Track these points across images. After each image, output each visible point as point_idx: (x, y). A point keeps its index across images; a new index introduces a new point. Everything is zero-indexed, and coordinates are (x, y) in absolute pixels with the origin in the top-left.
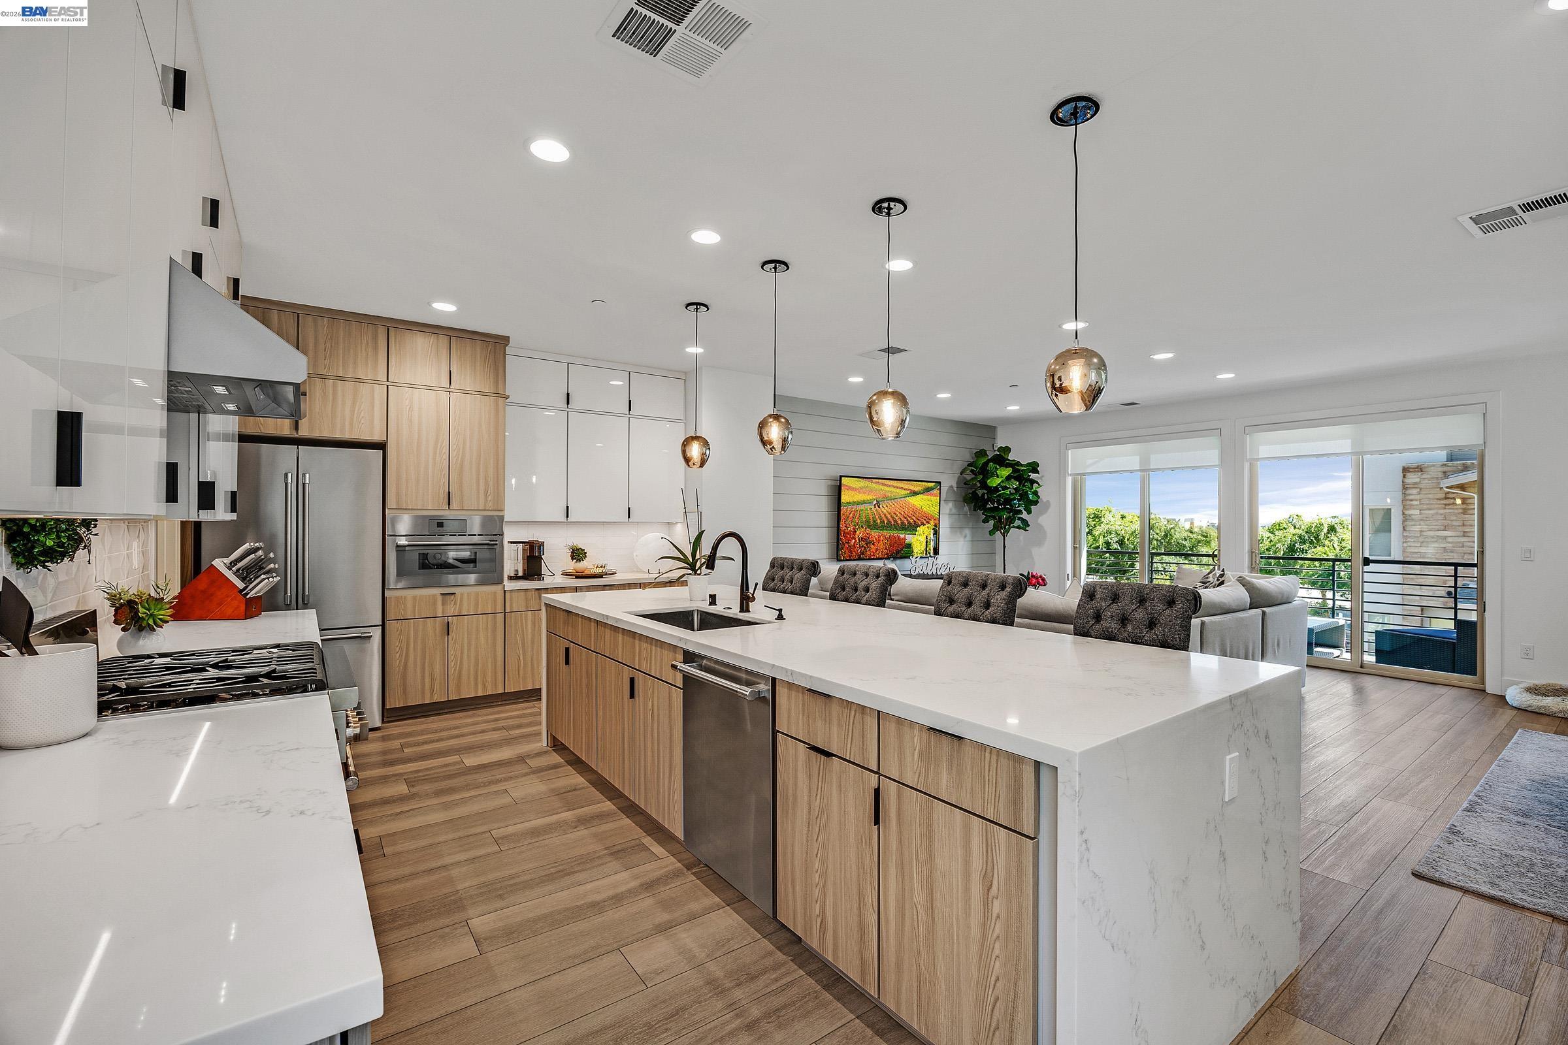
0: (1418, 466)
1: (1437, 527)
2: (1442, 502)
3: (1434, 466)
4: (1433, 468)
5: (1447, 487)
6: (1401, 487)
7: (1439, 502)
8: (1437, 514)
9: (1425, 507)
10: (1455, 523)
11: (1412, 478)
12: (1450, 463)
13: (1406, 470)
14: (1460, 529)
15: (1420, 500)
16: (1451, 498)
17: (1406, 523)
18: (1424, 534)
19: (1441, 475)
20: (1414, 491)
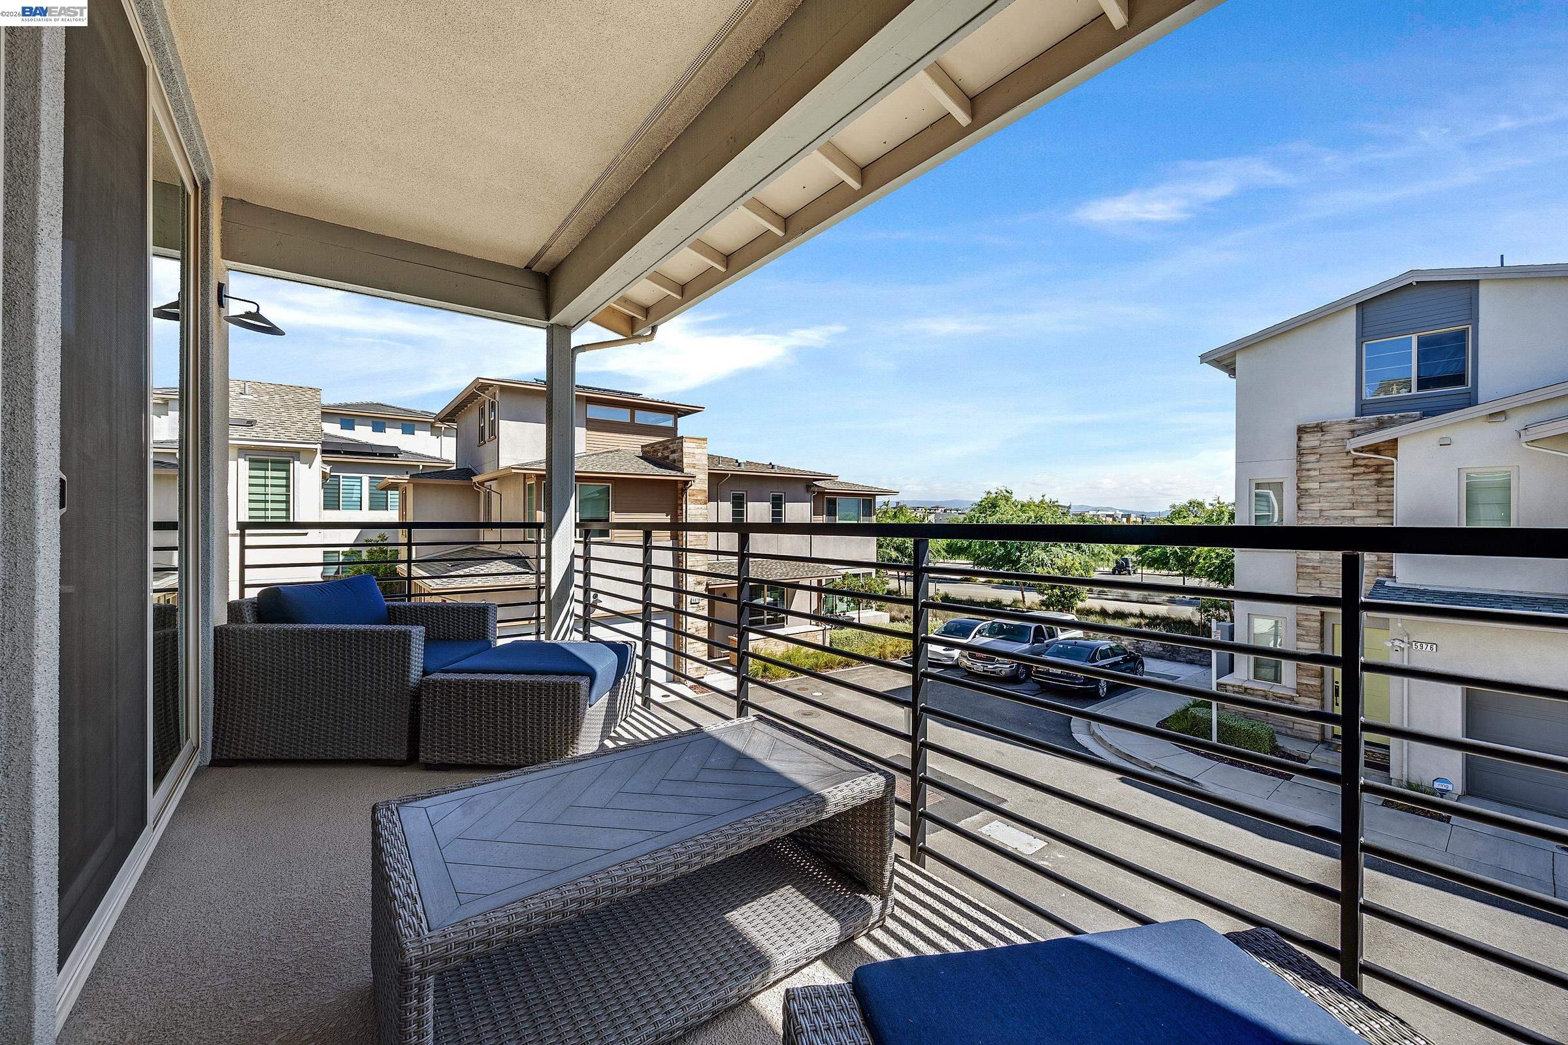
0: (1318, 424)
1: (1342, 504)
2: (1349, 471)
3: (1338, 423)
4: (1336, 426)
5: (1356, 450)
6: (1296, 454)
7: (1345, 472)
8: (1342, 487)
9: (1327, 478)
10: (1366, 499)
11: (1310, 440)
12: (1360, 419)
13: (1302, 430)
14: (1373, 506)
15: (1320, 469)
16: (1361, 466)
17: (1302, 500)
18: (1325, 514)
19: (1347, 435)
20: (1313, 458)
